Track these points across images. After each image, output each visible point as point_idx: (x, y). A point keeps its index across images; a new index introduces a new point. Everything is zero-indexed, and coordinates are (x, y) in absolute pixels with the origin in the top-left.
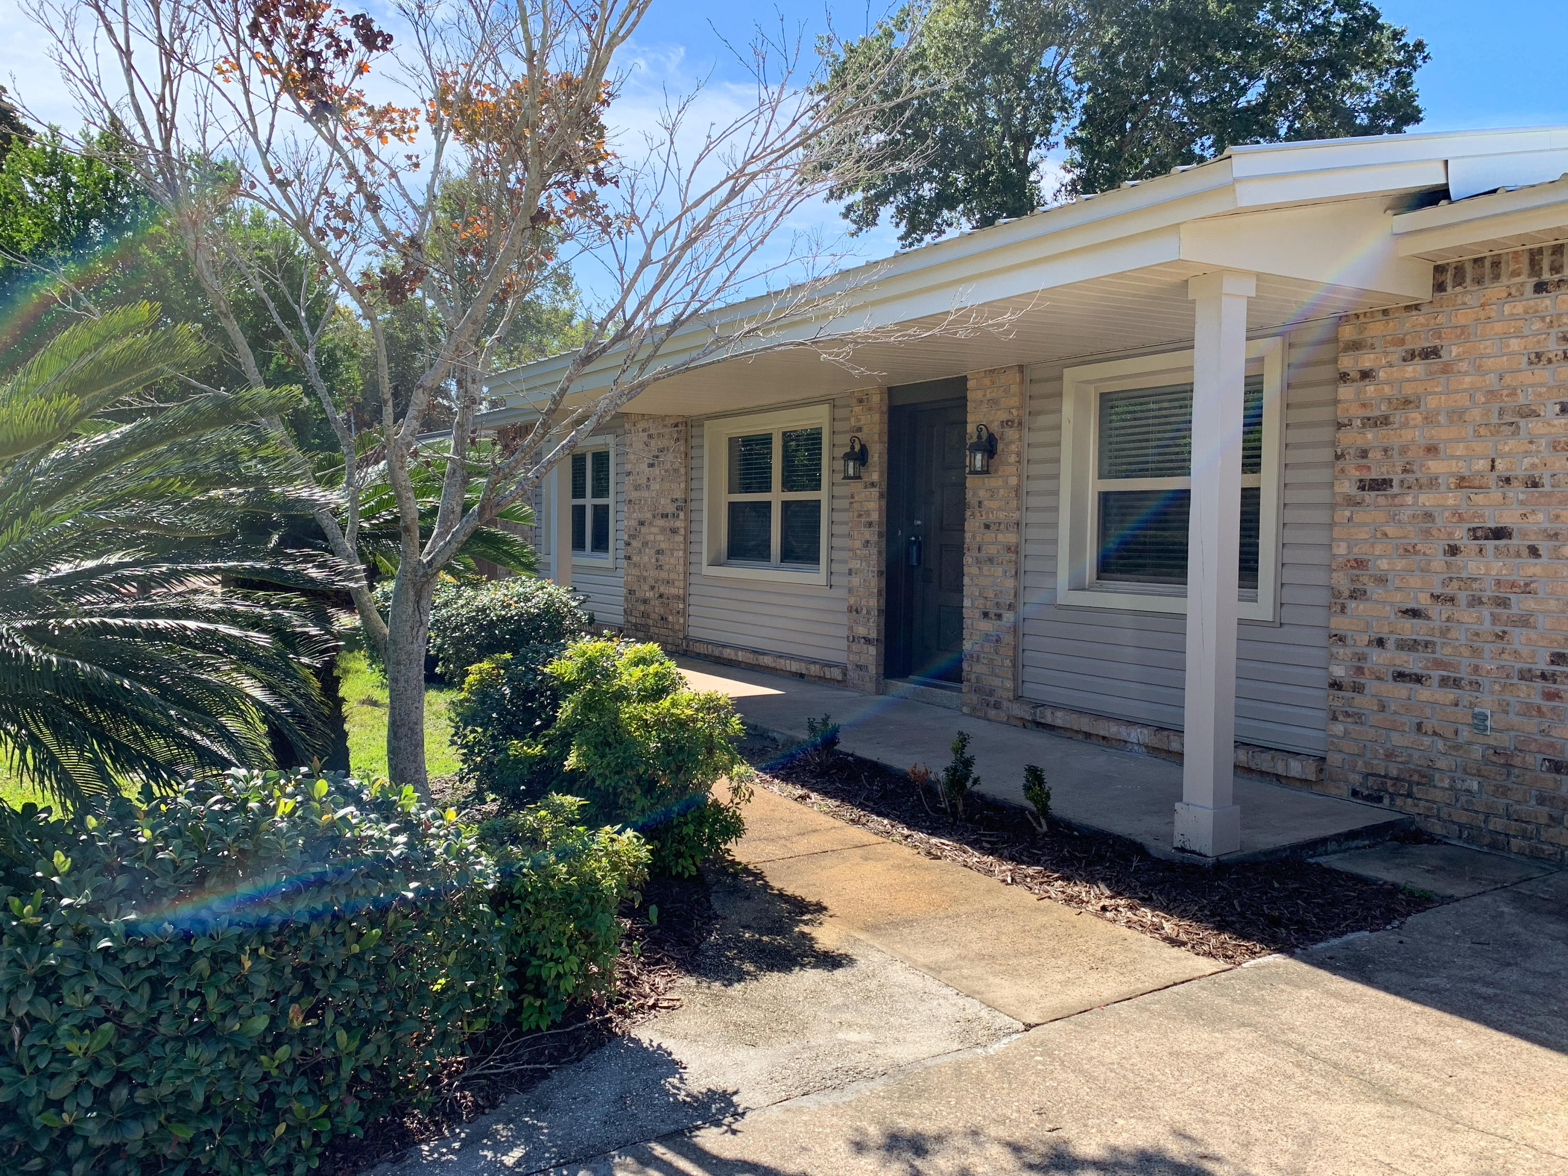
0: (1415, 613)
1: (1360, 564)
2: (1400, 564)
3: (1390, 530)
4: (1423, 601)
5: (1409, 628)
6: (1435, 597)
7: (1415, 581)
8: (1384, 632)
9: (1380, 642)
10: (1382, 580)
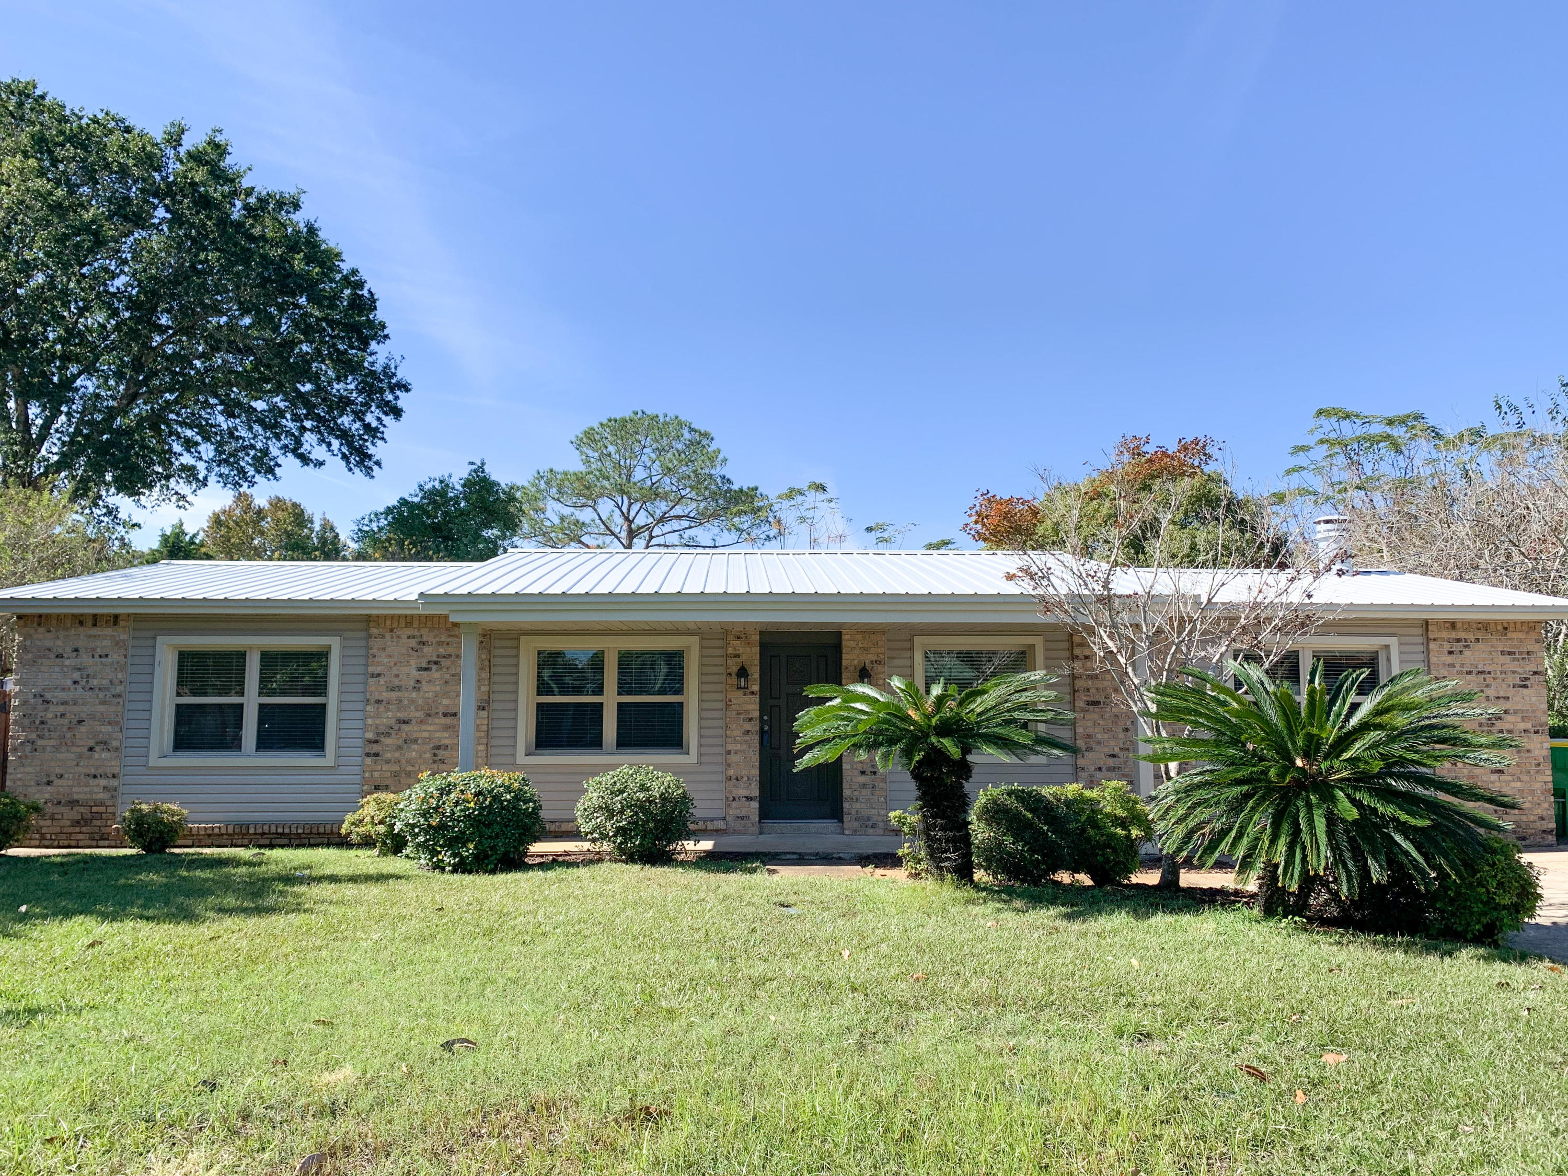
0: (1114, 756)
1: (1089, 736)
2: (1106, 736)
3: (1101, 722)
4: (1117, 750)
5: (1111, 762)
6: (1121, 749)
7: (1112, 743)
8: (1101, 764)
9: (1100, 769)
10: (1099, 743)
